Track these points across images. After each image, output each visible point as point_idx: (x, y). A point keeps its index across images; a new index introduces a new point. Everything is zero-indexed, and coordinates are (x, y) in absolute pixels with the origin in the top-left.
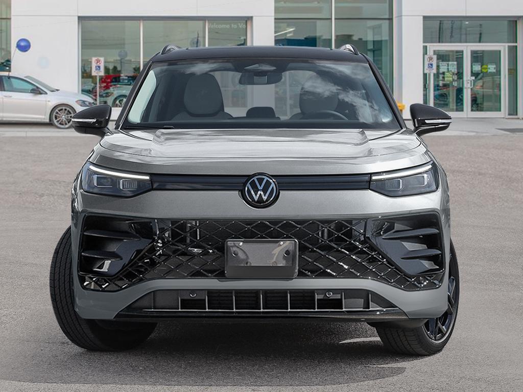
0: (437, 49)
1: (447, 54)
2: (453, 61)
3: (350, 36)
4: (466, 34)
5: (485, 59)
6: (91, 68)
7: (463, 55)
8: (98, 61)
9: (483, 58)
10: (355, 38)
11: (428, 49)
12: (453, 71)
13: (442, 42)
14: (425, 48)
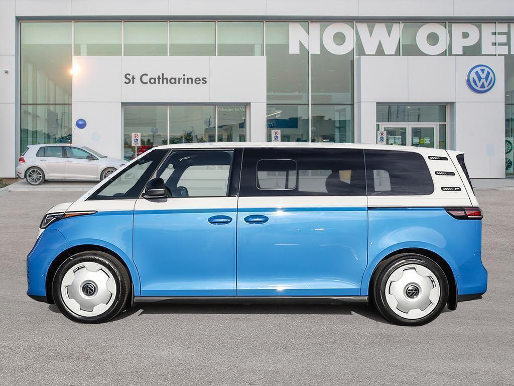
0: (387, 127)
1: (394, 130)
2: (398, 135)
3: (322, 117)
4: (408, 116)
5: (422, 134)
6: (131, 140)
7: (406, 131)
8: (136, 136)
9: (421, 133)
10: (326, 118)
11: (380, 126)
12: (398, 143)
13: (391, 122)
14: (378, 126)
